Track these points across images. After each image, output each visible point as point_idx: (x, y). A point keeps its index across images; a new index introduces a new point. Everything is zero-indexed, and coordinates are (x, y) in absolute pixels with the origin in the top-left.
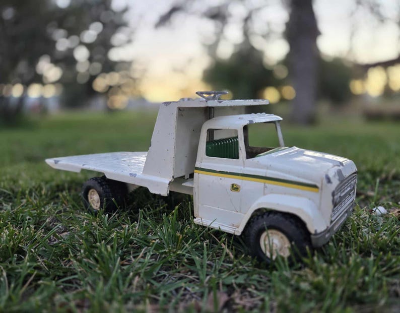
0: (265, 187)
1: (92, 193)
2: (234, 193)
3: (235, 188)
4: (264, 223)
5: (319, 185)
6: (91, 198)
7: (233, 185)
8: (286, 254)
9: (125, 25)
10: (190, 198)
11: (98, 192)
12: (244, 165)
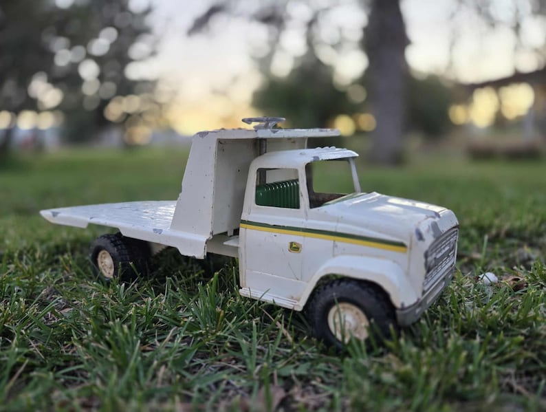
0: (335, 246)
1: (103, 256)
2: (294, 254)
3: (294, 248)
4: (333, 293)
5: (407, 243)
6: (102, 262)
7: (291, 244)
8: (363, 335)
9: (147, 31)
10: (234, 262)
11: (110, 254)
12: (306, 217)
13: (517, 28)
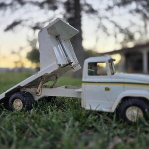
0: (124, 87)
3: (107, 89)
6: (15, 104)
7: (106, 88)
12: (111, 78)
13: (116, 36)
